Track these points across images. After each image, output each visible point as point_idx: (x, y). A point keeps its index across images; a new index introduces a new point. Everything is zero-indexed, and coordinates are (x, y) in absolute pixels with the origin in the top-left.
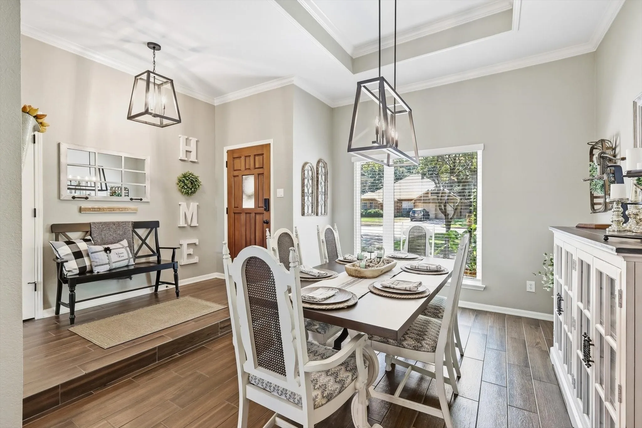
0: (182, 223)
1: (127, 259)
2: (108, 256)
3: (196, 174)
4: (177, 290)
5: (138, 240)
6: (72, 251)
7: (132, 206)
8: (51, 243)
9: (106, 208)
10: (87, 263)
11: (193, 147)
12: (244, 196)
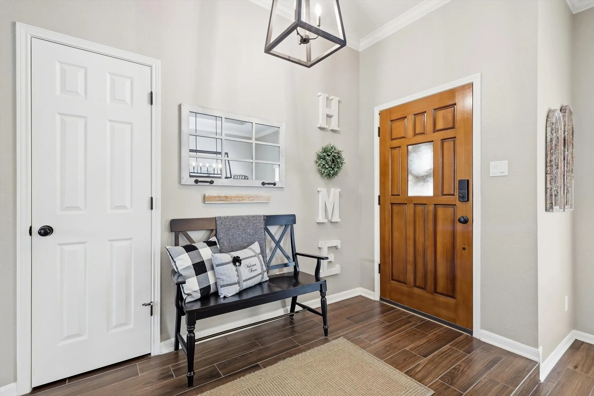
0: (321, 218)
1: (261, 274)
2: (237, 270)
3: (339, 148)
4: (326, 325)
5: (271, 242)
6: (192, 261)
7: (264, 192)
8: (167, 249)
9: (234, 197)
10: (212, 282)
11: (334, 110)
12: (410, 178)
